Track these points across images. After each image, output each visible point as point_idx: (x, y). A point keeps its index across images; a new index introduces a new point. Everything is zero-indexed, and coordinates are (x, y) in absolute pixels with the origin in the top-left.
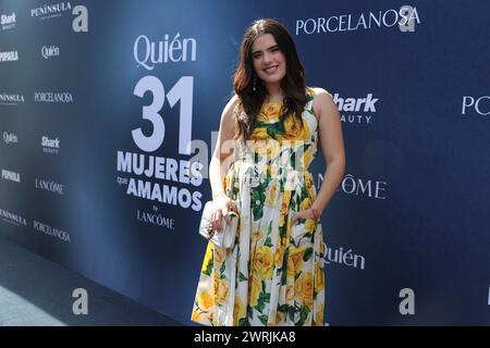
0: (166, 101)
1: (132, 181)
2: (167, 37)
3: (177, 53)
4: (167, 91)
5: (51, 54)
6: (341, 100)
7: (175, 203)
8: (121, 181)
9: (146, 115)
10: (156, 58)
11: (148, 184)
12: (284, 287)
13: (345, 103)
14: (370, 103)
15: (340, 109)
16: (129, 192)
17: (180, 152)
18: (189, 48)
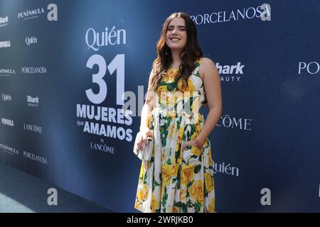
0: (107, 70)
1: (87, 123)
2: (107, 29)
3: (114, 40)
4: (107, 64)
5: (32, 42)
6: (221, 67)
7: (115, 137)
8: (79, 123)
9: (94, 80)
10: (100, 43)
11: (97, 125)
12: (179, 191)
13: (223, 69)
14: (239, 68)
15: (220, 73)
16: (85, 131)
17: (117, 104)
18: (122, 36)
